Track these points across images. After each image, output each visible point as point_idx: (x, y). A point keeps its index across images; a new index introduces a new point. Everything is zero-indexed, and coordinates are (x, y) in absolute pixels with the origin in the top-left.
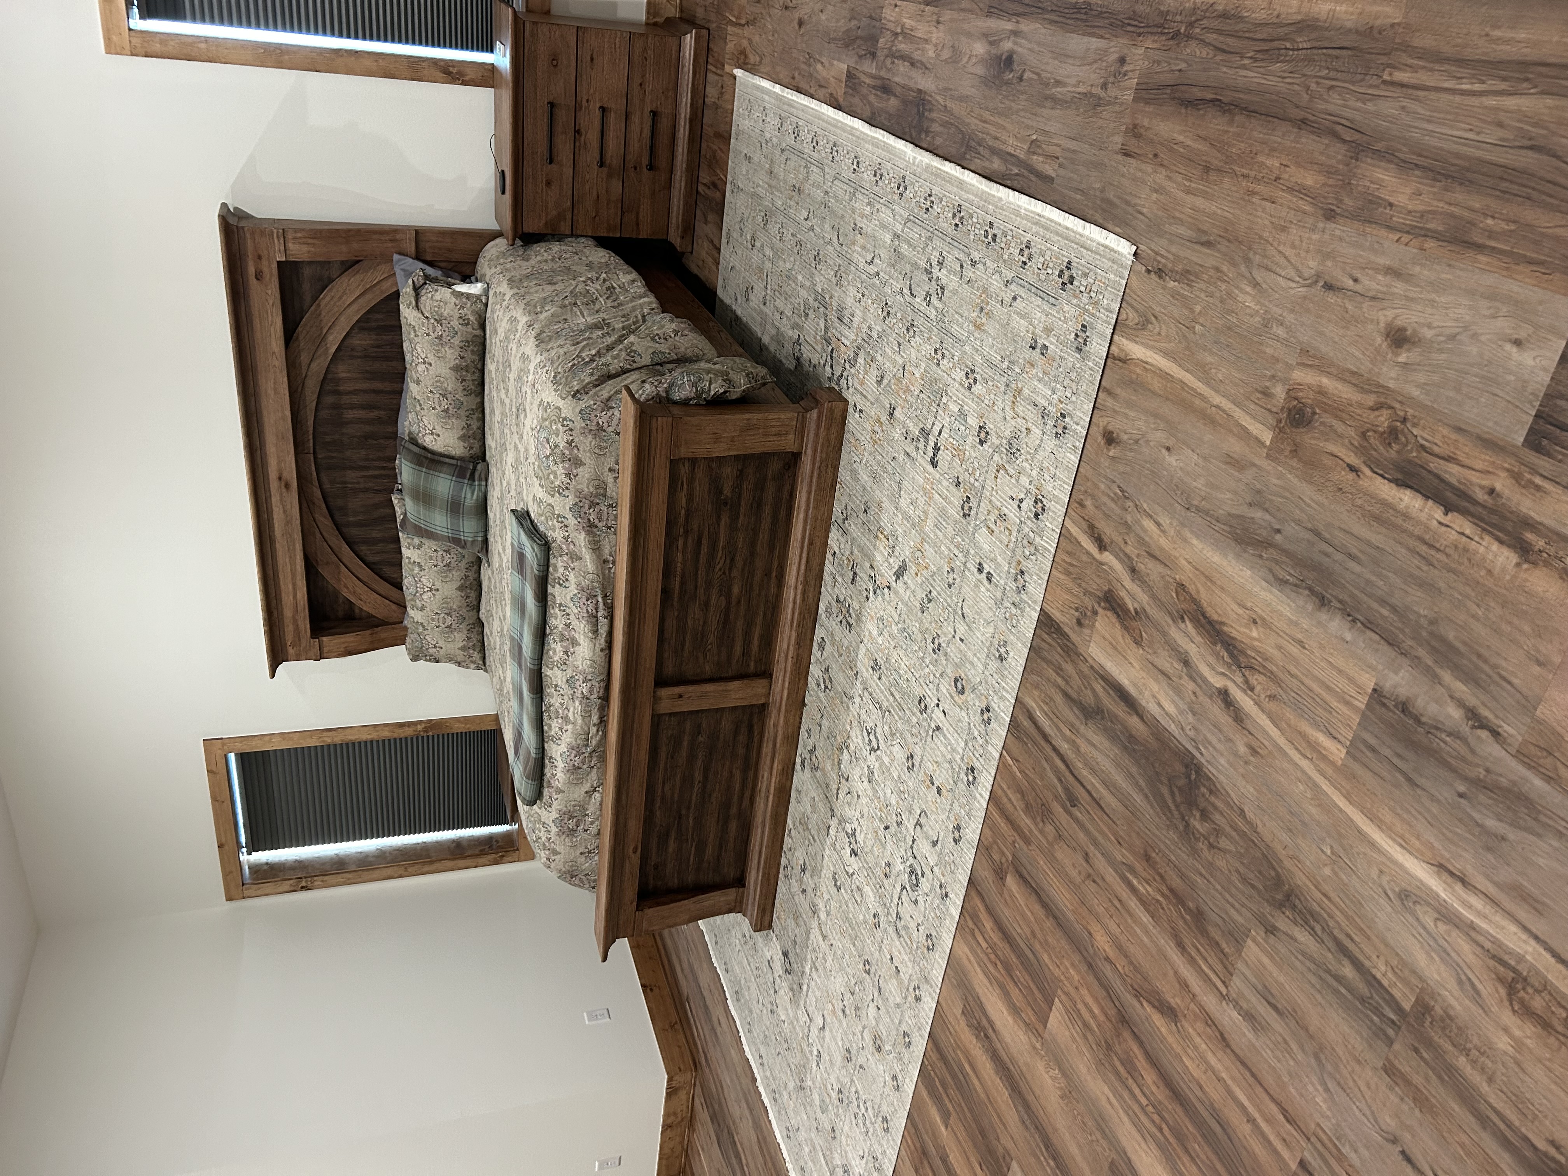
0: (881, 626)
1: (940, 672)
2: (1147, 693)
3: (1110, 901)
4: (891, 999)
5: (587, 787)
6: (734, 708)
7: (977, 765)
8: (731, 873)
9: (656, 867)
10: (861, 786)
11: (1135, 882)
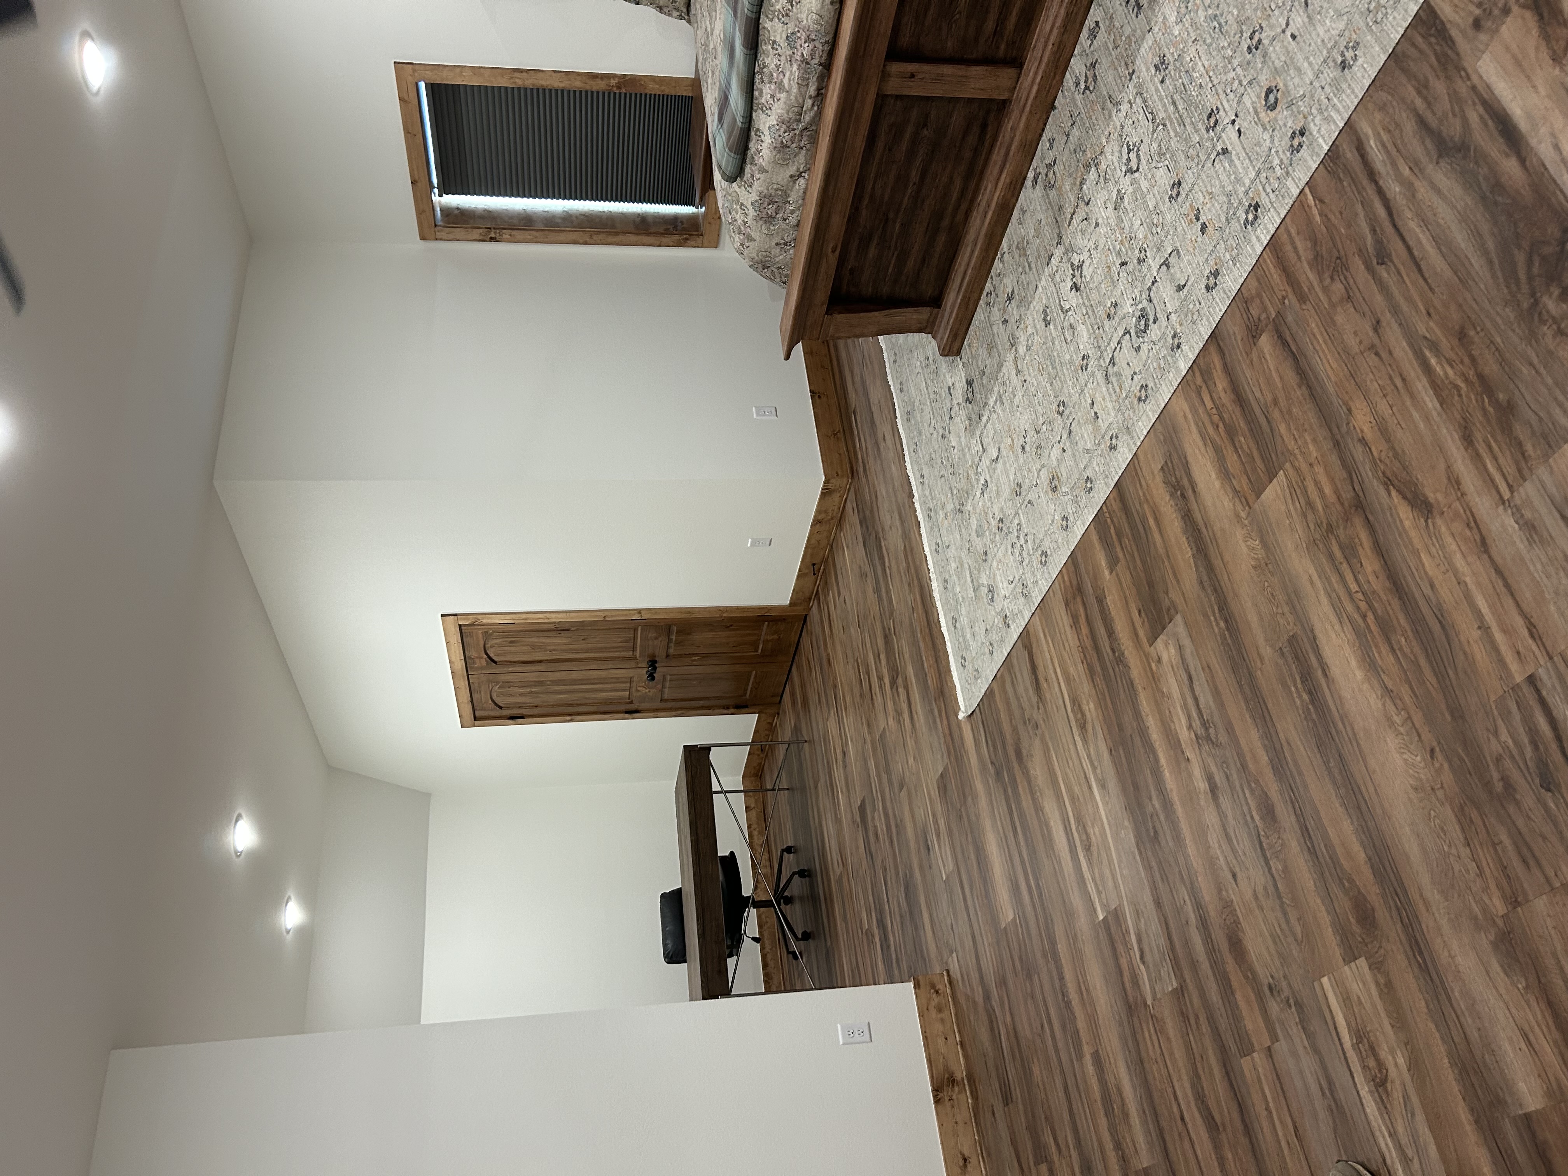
0: (1183, 10)
1: (1249, 78)
2: (1543, 130)
3: (1391, 378)
4: (1081, 444)
5: (792, 170)
6: (970, 101)
7: (1264, 201)
8: (928, 290)
9: (852, 271)
10: (1102, 211)
11: (1433, 361)
